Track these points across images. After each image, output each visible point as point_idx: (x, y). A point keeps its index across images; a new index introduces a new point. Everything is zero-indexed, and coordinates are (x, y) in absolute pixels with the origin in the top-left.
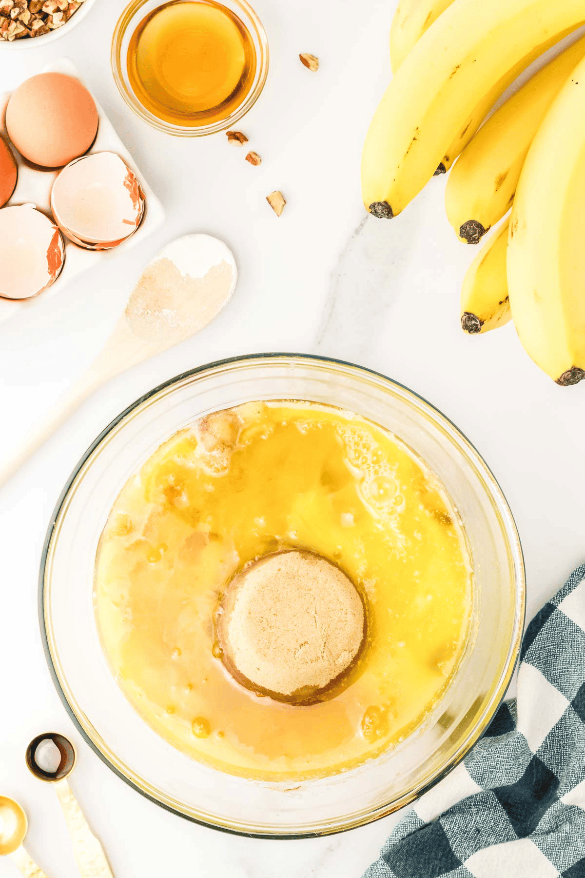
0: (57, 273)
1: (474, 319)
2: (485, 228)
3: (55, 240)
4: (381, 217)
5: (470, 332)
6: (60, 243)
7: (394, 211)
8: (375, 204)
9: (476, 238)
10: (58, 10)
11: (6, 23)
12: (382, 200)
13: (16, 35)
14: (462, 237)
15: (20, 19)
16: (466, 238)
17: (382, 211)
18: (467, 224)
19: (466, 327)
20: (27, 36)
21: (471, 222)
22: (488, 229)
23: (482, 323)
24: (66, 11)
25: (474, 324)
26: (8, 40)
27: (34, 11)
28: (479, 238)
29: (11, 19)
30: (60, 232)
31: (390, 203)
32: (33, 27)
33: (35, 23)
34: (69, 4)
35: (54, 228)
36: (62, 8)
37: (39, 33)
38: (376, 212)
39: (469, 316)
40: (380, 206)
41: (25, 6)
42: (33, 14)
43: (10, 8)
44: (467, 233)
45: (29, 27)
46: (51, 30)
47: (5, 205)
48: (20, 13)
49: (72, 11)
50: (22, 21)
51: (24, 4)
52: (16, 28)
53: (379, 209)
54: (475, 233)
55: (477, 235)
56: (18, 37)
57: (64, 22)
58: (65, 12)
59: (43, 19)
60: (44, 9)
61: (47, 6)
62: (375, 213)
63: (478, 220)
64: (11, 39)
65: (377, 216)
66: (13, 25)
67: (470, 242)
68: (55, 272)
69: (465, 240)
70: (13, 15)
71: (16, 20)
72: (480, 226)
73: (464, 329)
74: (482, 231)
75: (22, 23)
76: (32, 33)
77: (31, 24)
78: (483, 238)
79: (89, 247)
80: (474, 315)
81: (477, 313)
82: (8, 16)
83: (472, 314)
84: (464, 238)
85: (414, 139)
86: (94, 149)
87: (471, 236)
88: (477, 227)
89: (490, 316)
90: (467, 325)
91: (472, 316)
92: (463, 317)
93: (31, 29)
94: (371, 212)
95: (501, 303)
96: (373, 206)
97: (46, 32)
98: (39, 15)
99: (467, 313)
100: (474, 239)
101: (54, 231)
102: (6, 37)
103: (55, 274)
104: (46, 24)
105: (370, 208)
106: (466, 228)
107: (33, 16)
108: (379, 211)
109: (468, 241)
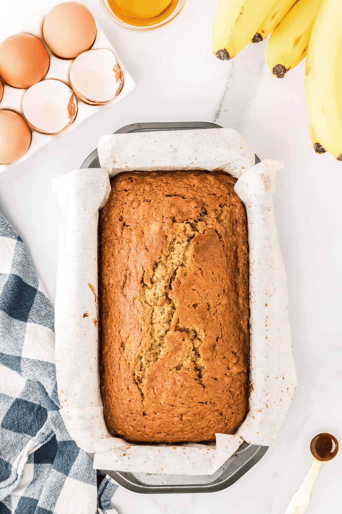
0: (74, 118)
2: (287, 69)
3: (72, 99)
4: (223, 60)
6: (75, 101)
7: (230, 55)
8: (219, 51)
9: (282, 74)
12: (223, 49)
14: (274, 74)
16: (276, 74)
17: (223, 55)
18: (276, 66)
21: (278, 65)
22: (289, 69)
28: (283, 75)
30: (74, 94)
31: (227, 50)
35: (72, 92)
38: (220, 56)
40: (223, 53)
44: (277, 71)
47: (43, 79)
53: (222, 54)
54: (281, 72)
55: (282, 72)
62: (220, 57)
63: (283, 64)
65: (221, 59)
67: (279, 77)
68: (72, 118)
69: (276, 76)
72: (284, 67)
74: (285, 70)
78: (286, 74)
79: (91, 103)
84: (275, 75)
85: (241, 13)
86: (93, 47)
87: (279, 73)
88: (282, 68)
94: (217, 57)
96: (218, 53)
100: (281, 75)
101: (71, 94)
103: (72, 119)
105: (217, 54)
106: (277, 69)
108: (222, 56)
109: (278, 77)
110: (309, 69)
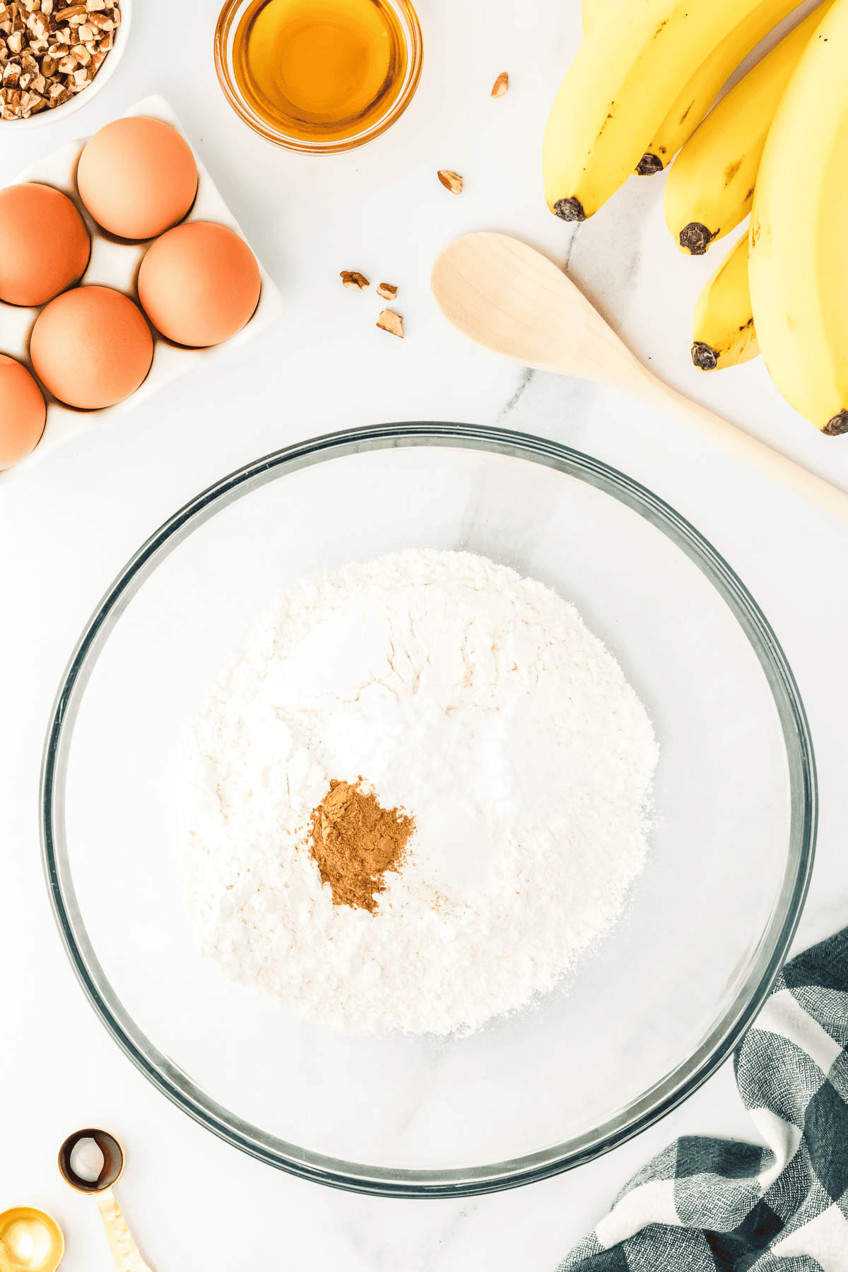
1: (706, 350)
2: (712, 232)
4: (570, 220)
5: (703, 369)
7: (587, 211)
8: (560, 201)
9: (702, 246)
10: (79, 67)
11: (16, 96)
12: (569, 196)
13: (31, 109)
14: (683, 245)
15: (32, 87)
16: (689, 247)
17: (570, 211)
18: (687, 228)
19: (698, 362)
20: (46, 108)
21: (693, 226)
22: (716, 233)
23: (717, 355)
24: (90, 66)
25: (708, 358)
26: (23, 117)
27: (48, 74)
28: (705, 247)
29: (22, 90)
31: (580, 200)
32: (52, 95)
33: (52, 89)
34: (92, 56)
36: (84, 63)
37: (60, 101)
38: (563, 213)
39: (700, 347)
40: (568, 205)
41: (37, 70)
42: (48, 78)
43: (17, 76)
44: (689, 240)
45: (46, 95)
46: (75, 94)
48: (32, 80)
49: (97, 65)
50: (35, 89)
51: (34, 67)
52: (29, 100)
53: (567, 208)
54: (700, 240)
55: (702, 241)
56: (35, 112)
57: (90, 81)
58: (88, 67)
59: (61, 82)
60: (61, 69)
61: (64, 65)
62: (562, 215)
63: (702, 222)
64: (26, 116)
65: (565, 219)
66: (26, 96)
67: (694, 252)
69: (687, 250)
70: (23, 84)
71: (28, 90)
72: (704, 229)
73: (696, 365)
74: (708, 236)
75: (36, 92)
76: (51, 104)
77: (47, 91)
78: (710, 246)
80: (706, 346)
81: (710, 342)
82: (17, 86)
83: (704, 344)
84: (686, 248)
85: (609, 116)
87: (695, 243)
88: (701, 231)
89: (727, 345)
90: (698, 360)
91: (704, 346)
92: (693, 349)
93: (48, 99)
94: (557, 214)
95: (742, 328)
96: (558, 205)
97: (69, 98)
98: (57, 79)
99: (697, 343)
100: (699, 248)
102: (19, 115)
104: (67, 87)
105: (555, 207)
106: (687, 233)
107: (49, 81)
108: (567, 212)
109: (692, 251)
110: (757, 232)
